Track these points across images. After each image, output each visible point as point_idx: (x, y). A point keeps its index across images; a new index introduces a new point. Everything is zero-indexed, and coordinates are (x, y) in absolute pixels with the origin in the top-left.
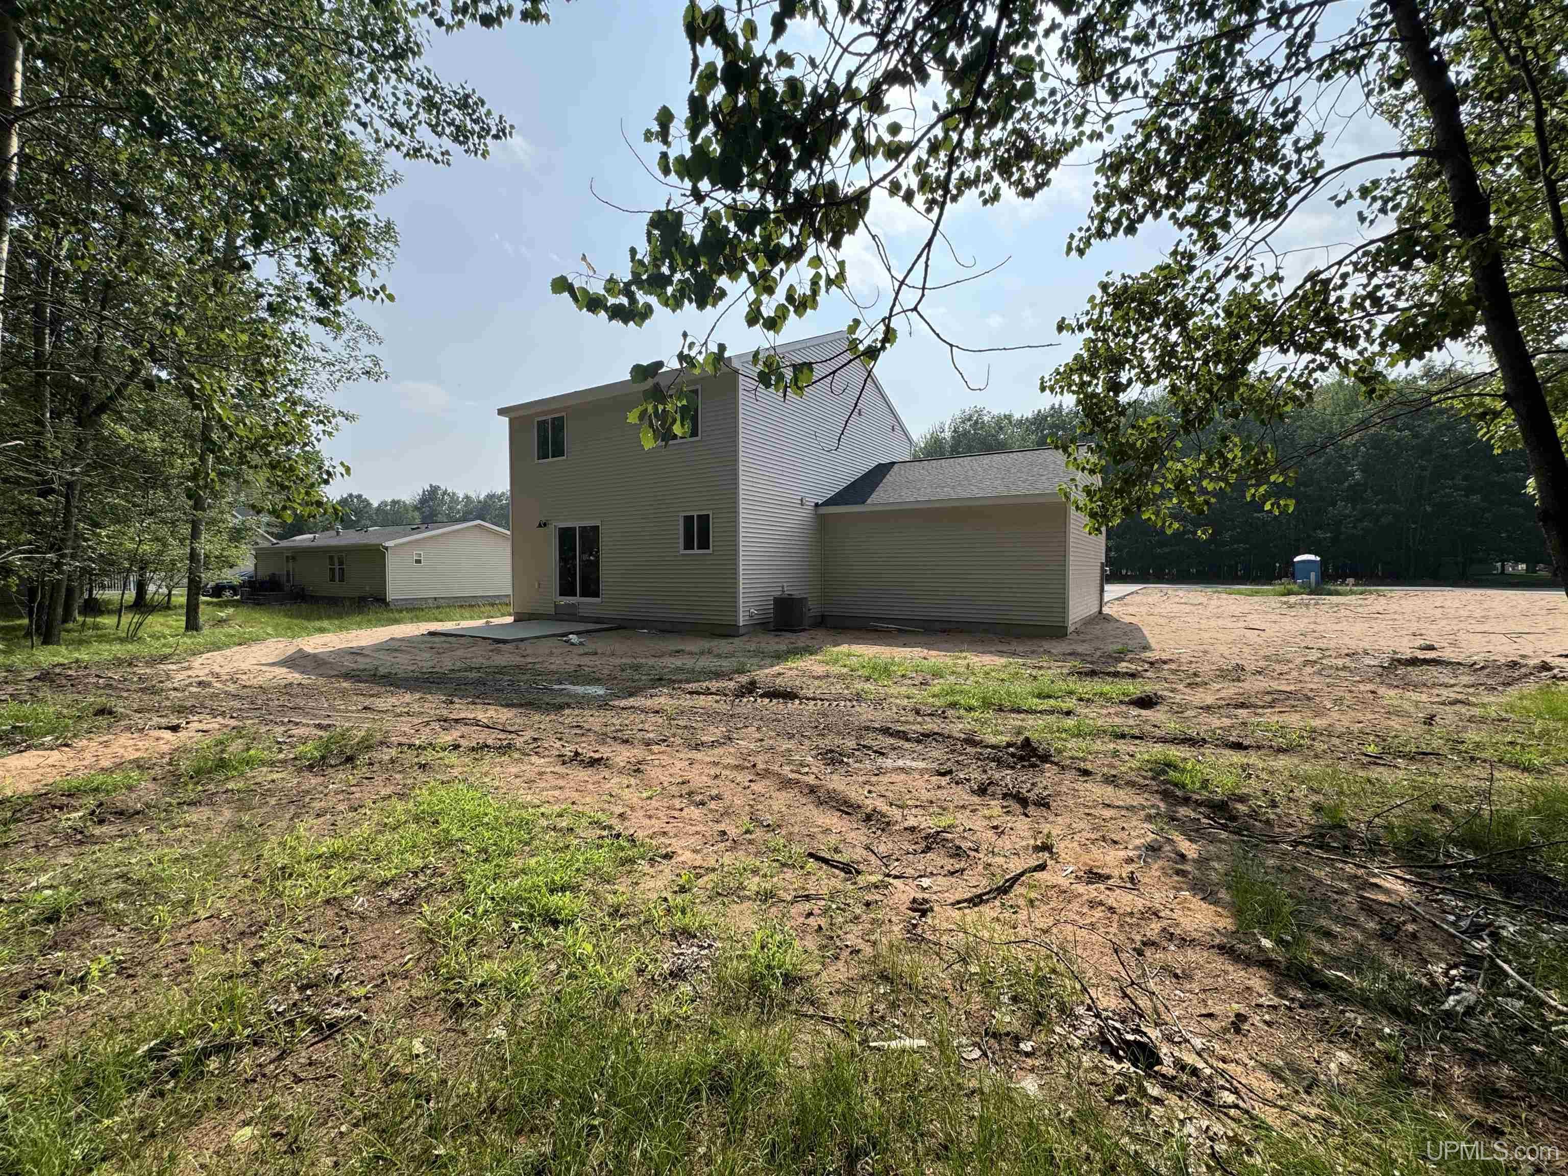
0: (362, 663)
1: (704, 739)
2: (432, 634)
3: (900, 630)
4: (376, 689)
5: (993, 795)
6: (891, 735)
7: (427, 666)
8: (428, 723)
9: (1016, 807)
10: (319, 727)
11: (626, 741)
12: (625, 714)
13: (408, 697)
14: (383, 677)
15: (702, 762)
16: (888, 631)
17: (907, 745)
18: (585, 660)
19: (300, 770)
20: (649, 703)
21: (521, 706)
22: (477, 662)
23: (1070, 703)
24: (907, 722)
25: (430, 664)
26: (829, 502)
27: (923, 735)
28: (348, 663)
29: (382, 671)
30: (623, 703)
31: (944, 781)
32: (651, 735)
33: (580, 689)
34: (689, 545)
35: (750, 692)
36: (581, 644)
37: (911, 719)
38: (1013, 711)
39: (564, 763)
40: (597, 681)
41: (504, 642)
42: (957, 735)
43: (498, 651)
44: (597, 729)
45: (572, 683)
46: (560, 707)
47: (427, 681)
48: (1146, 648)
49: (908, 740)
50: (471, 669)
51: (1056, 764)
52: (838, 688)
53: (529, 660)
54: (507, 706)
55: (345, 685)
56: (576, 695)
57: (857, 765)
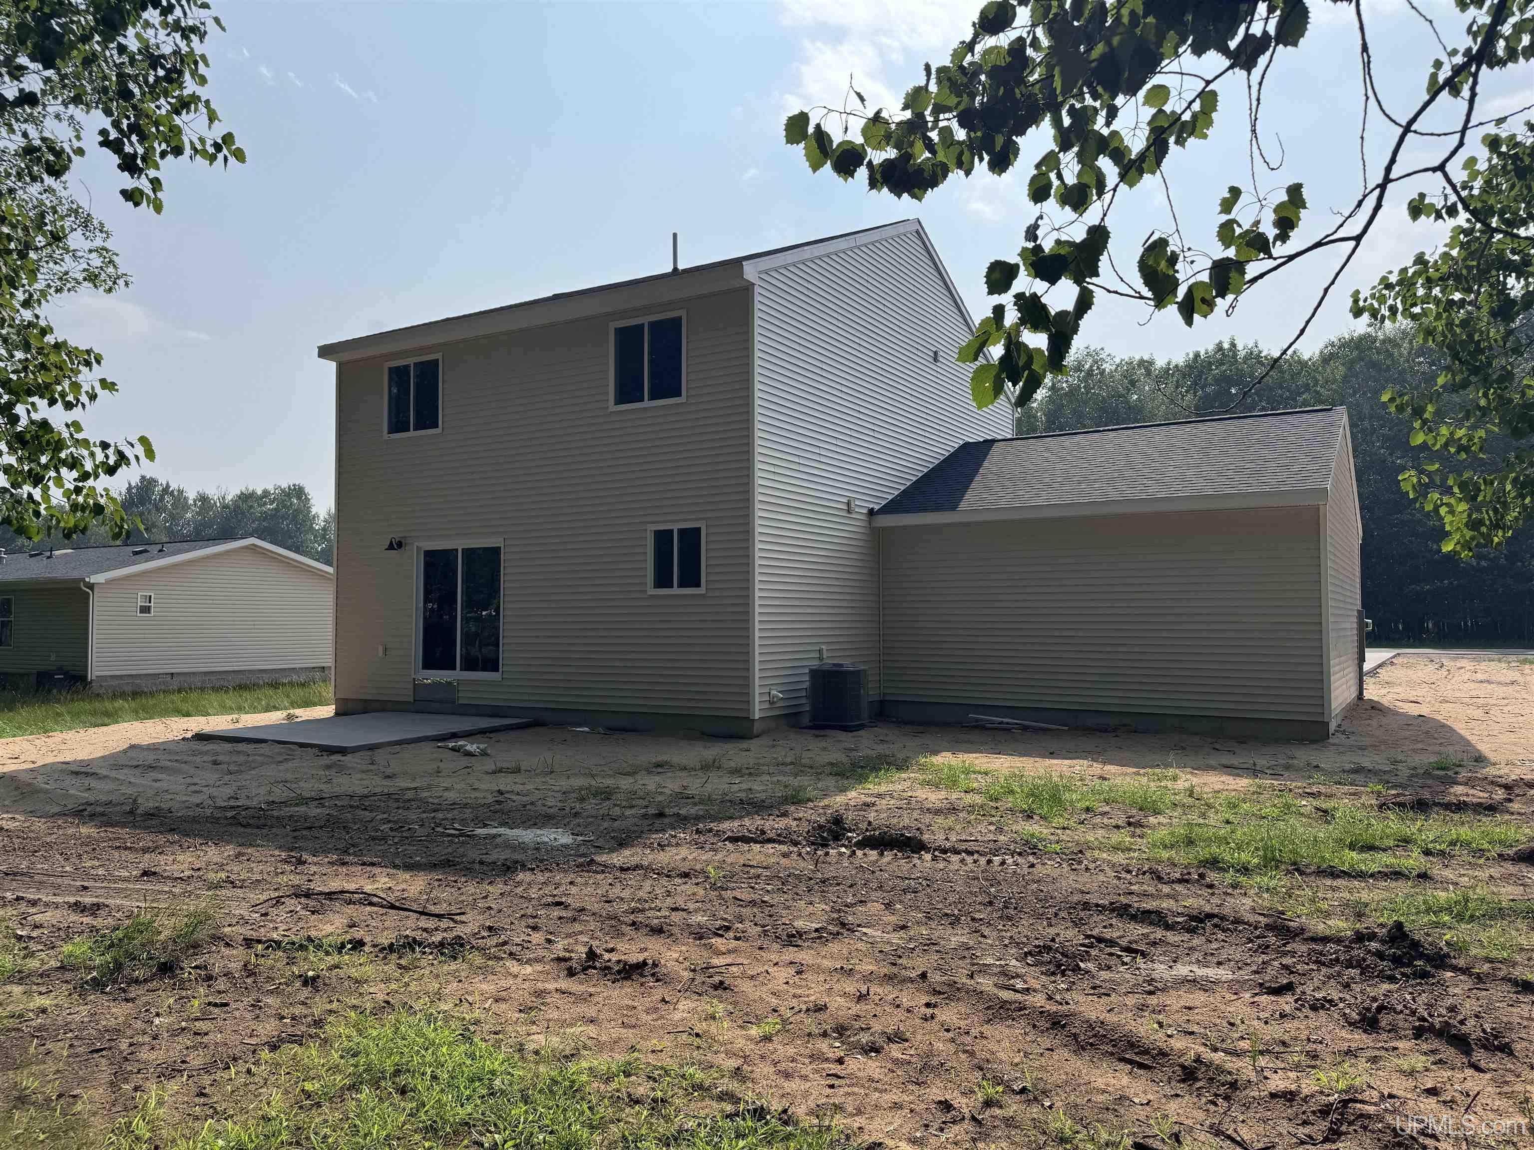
0: (101, 791)
1: (799, 924)
2: (200, 737)
3: (1025, 728)
4: (147, 840)
5: (1393, 1029)
6: (1133, 918)
7: (222, 794)
8: (278, 901)
9: (1449, 1052)
10: (77, 907)
11: (658, 931)
12: (632, 879)
13: (213, 854)
14: (149, 815)
15: (818, 970)
16: (1006, 730)
17: (1172, 937)
18: (505, 783)
19: (81, 990)
20: (663, 858)
21: (433, 867)
22: (308, 788)
23: (1414, 861)
24: (1145, 895)
25: (228, 791)
26: (892, 507)
27: (1192, 918)
28: (77, 791)
29: (145, 805)
30: (618, 859)
31: (1286, 1003)
32: (700, 918)
33: (527, 836)
34: (663, 579)
35: (837, 838)
36: (484, 753)
37: (1151, 890)
38: (1321, 873)
39: (571, 973)
40: (547, 820)
41: (342, 751)
42: (1252, 918)
43: (341, 769)
44: (596, 907)
45: (503, 824)
46: (508, 869)
47: (235, 821)
48: (1480, 759)
49: (1168, 927)
50: (303, 801)
51: (1466, 971)
52: (983, 831)
53: (403, 783)
54: (409, 867)
55: (84, 830)
56: (522, 847)
57: (1104, 975)
